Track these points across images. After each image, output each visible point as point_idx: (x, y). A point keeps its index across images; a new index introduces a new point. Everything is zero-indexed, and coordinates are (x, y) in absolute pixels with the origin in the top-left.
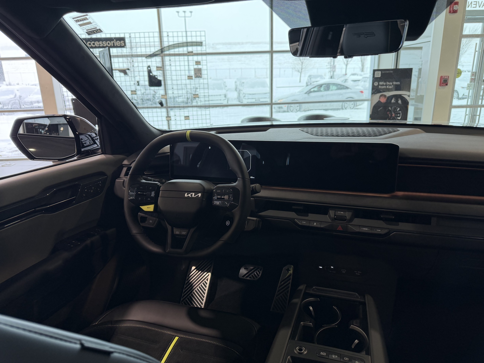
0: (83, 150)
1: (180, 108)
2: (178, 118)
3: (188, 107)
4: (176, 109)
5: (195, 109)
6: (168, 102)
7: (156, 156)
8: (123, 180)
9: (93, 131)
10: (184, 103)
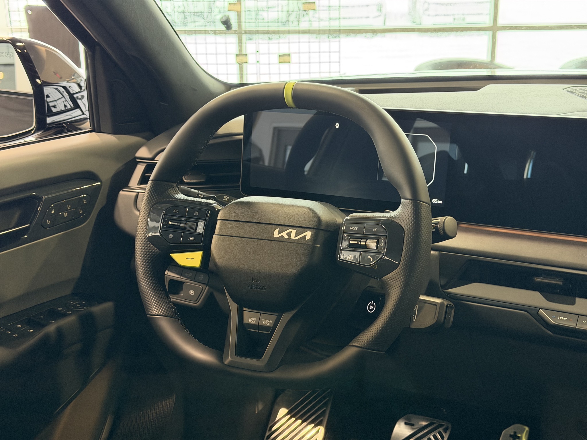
0: (49, 120)
1: (270, 36)
2: (263, 59)
3: (289, 32)
4: (261, 36)
5: (305, 37)
6: (243, 20)
7: (211, 142)
8: (135, 194)
9: (73, 79)
10: (280, 24)
